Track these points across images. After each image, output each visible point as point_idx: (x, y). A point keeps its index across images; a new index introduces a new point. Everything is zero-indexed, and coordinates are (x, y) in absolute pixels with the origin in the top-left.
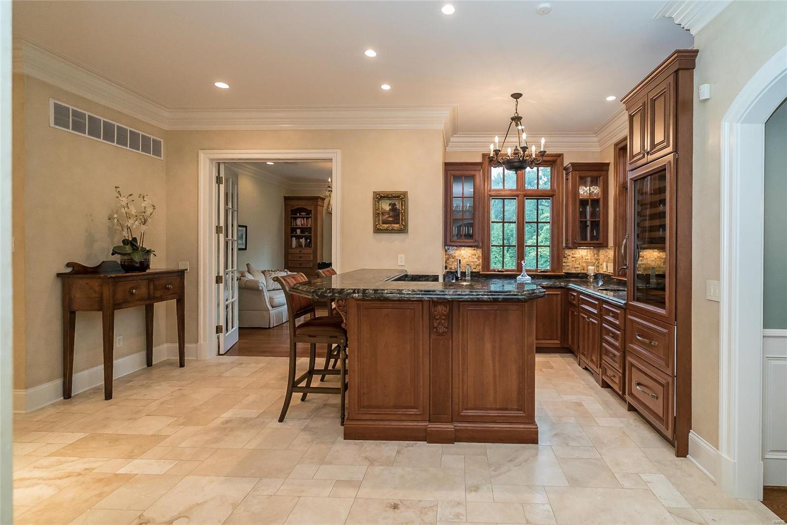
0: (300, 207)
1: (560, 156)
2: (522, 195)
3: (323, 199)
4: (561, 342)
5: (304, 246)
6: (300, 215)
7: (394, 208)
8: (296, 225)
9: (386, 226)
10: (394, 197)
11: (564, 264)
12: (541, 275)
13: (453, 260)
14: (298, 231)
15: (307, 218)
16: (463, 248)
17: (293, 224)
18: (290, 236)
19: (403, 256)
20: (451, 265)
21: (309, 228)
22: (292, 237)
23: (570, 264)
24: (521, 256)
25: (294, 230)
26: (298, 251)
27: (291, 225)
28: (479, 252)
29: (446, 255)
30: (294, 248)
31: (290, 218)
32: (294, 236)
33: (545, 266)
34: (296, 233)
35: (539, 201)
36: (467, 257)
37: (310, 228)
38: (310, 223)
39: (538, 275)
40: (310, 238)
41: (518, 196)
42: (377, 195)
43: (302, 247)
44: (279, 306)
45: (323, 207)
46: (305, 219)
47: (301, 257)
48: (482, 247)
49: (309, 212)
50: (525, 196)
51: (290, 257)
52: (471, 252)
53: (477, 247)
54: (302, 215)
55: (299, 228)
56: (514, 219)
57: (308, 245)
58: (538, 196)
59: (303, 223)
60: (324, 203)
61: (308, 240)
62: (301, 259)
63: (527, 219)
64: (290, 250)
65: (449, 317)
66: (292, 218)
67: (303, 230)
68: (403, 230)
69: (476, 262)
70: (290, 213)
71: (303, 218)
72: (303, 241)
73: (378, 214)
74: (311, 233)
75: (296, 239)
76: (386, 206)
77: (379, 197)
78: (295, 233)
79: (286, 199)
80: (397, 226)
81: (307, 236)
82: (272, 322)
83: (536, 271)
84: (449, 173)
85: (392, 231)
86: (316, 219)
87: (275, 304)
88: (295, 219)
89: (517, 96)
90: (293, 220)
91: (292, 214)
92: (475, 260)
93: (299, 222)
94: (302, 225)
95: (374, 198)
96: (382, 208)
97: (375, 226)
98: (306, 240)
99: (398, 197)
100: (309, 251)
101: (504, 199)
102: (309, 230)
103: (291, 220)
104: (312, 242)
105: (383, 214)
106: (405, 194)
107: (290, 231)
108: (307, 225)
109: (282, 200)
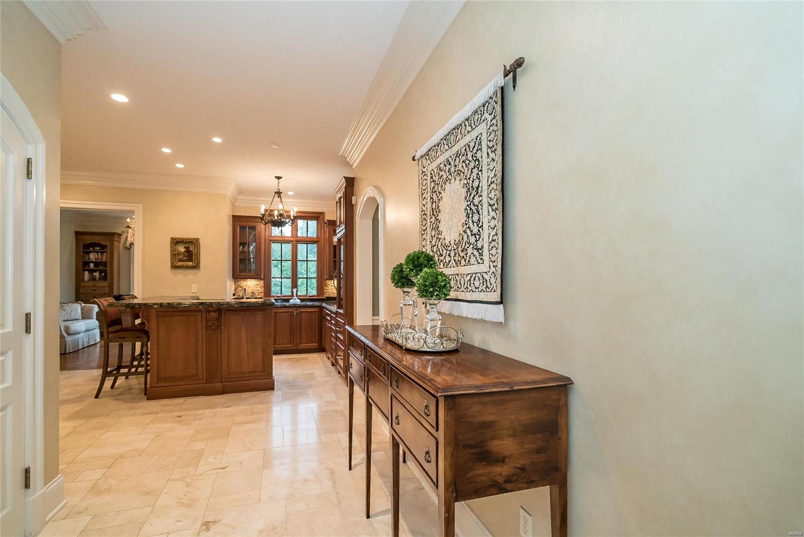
0: (93, 242)
1: (322, 213)
2: (295, 241)
3: (120, 235)
4: (319, 344)
5: (98, 279)
6: (94, 249)
7: (188, 250)
8: (89, 259)
9: (181, 263)
10: (188, 242)
11: (325, 291)
12: (309, 299)
13: (241, 289)
14: (92, 265)
15: (102, 253)
16: (249, 280)
17: (85, 258)
18: (82, 270)
19: (196, 285)
20: (239, 293)
21: (104, 262)
22: (84, 270)
23: (330, 291)
24: (294, 285)
25: (86, 264)
26: (91, 284)
27: (83, 259)
28: (262, 283)
29: (235, 285)
30: (86, 282)
31: (82, 252)
32: (87, 270)
33: (313, 292)
34: (89, 267)
35: (308, 245)
36: (252, 286)
37: (106, 263)
38: (104, 258)
39: (307, 299)
40: (105, 272)
41: (292, 241)
42: (174, 240)
43: (96, 280)
44: (75, 334)
45: (120, 242)
46: (99, 253)
47: (94, 290)
48: (264, 279)
49: (103, 247)
50: (297, 242)
51: (82, 290)
52: (255, 282)
53: (261, 279)
54: (96, 250)
55: (92, 262)
56: (290, 258)
57: (104, 278)
58: (307, 241)
59: (96, 257)
60: (120, 238)
61: (103, 274)
62: (94, 292)
63: (299, 258)
64: (81, 283)
65: (219, 319)
66: (84, 252)
67: (97, 264)
68: (196, 267)
69: (258, 290)
70: (82, 247)
71: (98, 252)
72: (97, 274)
73: (174, 255)
74: (106, 267)
75: (89, 273)
76: (182, 249)
77: (175, 242)
78: (87, 267)
79: (77, 234)
80: (191, 263)
81: (101, 270)
82: (68, 347)
83: (306, 296)
84: (236, 223)
85: (188, 267)
86: (112, 253)
87: (71, 332)
88: (88, 253)
89: (279, 178)
90: (85, 254)
91: (84, 249)
92: (258, 289)
93: (93, 256)
94: (96, 259)
95: (171, 243)
96: (178, 250)
97: (172, 263)
98: (100, 273)
99: (192, 242)
100: (105, 284)
101: (281, 243)
102: (104, 264)
103: (83, 254)
104: (108, 276)
105: (179, 254)
106: (197, 240)
107: (83, 265)
108: (102, 259)
109: (73, 235)
